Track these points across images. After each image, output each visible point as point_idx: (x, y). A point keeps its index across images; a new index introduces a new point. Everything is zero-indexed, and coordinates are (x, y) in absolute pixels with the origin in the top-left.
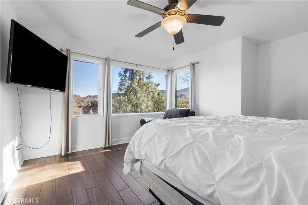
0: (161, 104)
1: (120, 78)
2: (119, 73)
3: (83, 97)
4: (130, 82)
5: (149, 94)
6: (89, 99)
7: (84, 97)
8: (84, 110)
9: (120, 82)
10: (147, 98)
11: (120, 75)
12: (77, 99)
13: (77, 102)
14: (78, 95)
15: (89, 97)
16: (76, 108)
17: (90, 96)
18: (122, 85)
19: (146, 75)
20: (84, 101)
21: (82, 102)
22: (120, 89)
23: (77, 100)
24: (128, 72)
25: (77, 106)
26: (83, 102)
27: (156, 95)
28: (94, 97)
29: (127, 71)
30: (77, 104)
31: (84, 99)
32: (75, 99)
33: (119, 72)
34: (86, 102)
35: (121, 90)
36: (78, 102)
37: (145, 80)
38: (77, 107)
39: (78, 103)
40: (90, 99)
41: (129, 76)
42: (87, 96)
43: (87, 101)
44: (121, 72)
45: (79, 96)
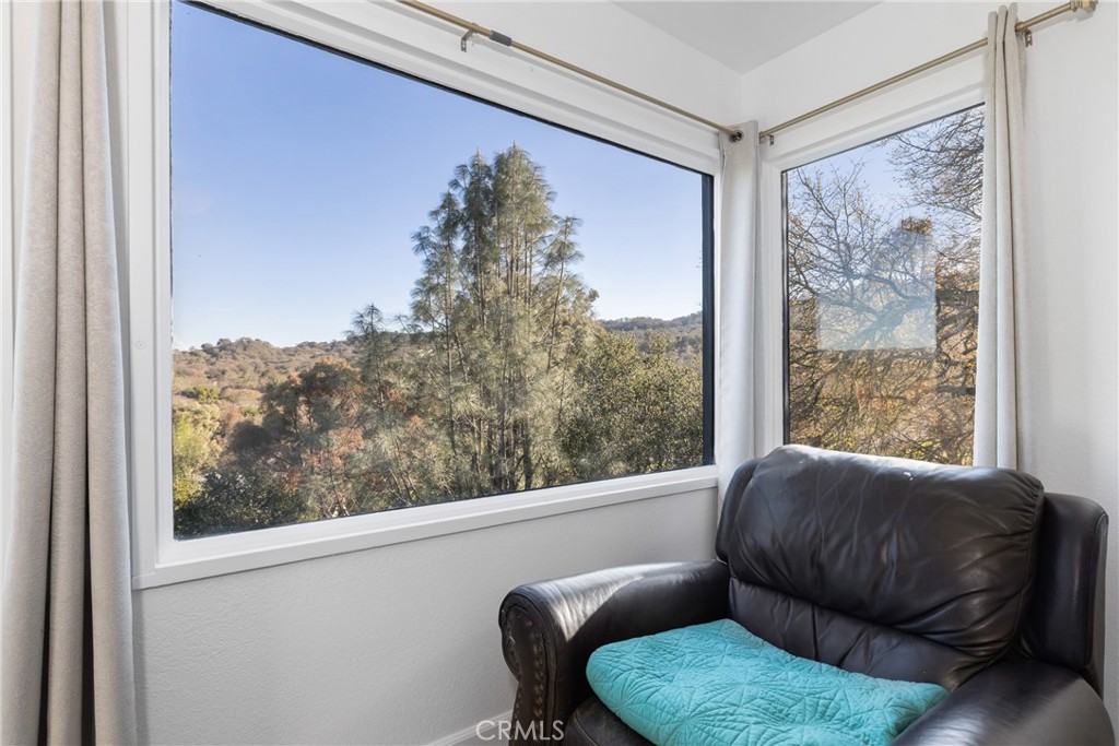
0: (616, 382)
1: (423, 256)
2: (419, 236)
3: (282, 346)
4: (471, 279)
5: (558, 335)
6: (308, 356)
7: (285, 350)
8: (271, 406)
9: (424, 276)
10: (546, 354)
11: (423, 242)
12: (257, 355)
13: (256, 368)
14: (263, 340)
15: (308, 348)
16: (254, 392)
17: (312, 345)
18: (433, 289)
19: (541, 246)
20: (286, 365)
21: (277, 368)
22: (421, 311)
23: (258, 361)
24: (460, 228)
25: (255, 385)
26: (282, 369)
27: (589, 340)
28: (327, 350)
29: (455, 225)
30: (257, 376)
31: (285, 357)
32: (252, 357)
33: (418, 230)
34: (297, 370)
35: (429, 318)
36: (263, 368)
37: (537, 269)
38: (257, 389)
39: (263, 375)
40: (313, 357)
41: (467, 249)
42: (301, 346)
43: (298, 364)
44: (427, 229)
45: (266, 345)
